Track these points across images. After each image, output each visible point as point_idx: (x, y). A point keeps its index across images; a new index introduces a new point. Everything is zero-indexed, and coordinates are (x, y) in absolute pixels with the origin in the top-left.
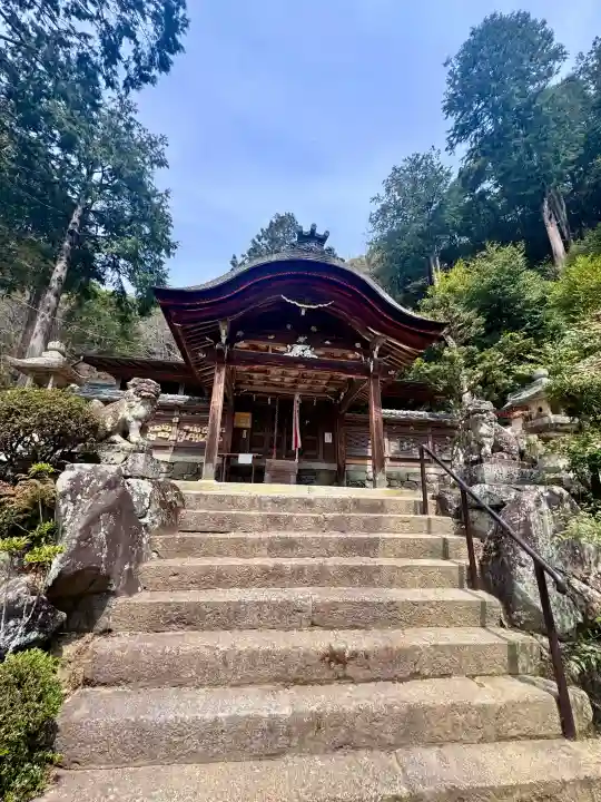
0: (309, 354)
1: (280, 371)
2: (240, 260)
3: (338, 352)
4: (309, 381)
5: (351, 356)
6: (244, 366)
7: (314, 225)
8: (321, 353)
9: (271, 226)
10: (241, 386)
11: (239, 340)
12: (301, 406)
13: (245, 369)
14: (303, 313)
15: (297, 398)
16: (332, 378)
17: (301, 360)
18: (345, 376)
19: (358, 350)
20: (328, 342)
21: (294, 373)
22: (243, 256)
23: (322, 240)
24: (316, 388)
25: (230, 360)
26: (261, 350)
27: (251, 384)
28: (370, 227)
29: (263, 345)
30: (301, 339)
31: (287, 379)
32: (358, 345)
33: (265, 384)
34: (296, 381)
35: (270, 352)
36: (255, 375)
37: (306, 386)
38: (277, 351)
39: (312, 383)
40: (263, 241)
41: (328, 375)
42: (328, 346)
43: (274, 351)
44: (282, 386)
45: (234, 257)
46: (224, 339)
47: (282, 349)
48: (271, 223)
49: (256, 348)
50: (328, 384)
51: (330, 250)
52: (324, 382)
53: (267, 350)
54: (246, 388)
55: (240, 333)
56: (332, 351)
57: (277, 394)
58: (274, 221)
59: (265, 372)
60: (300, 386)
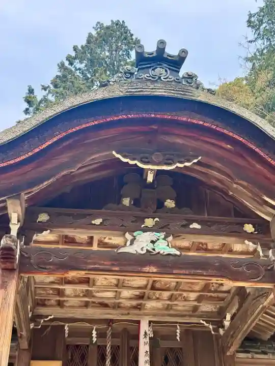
0: (163, 247)
1: (112, 279)
2: (39, 95)
3: (213, 242)
4: (166, 294)
5: (238, 247)
6: (50, 272)
7: (162, 42)
8: (185, 243)
9: (89, 42)
10: (42, 311)
11: (41, 228)
12: (153, 342)
13: (51, 278)
14: (150, 178)
15: (144, 327)
16: (206, 288)
17: (150, 259)
18: (229, 284)
19: (250, 237)
20: (195, 226)
21: (139, 281)
22: (45, 88)
23: (176, 63)
24: (181, 306)
25: (26, 266)
26: (80, 244)
27: (60, 304)
28: (251, 34)
29: (81, 235)
30: (149, 222)
31: (126, 293)
32: (249, 228)
33: (86, 305)
34: (141, 297)
35: (95, 247)
36: (69, 289)
37: (159, 305)
38: (106, 245)
39: (171, 298)
40: (77, 64)
41: (200, 283)
42: (195, 232)
43: (101, 244)
44: (117, 306)
45: (31, 91)
46: (14, 228)
47: (116, 240)
48: (90, 36)
49: (70, 241)
50: (199, 299)
51: (190, 77)
52: (193, 296)
53: (90, 242)
54: (52, 312)
55: (43, 217)
56: (203, 239)
57: (110, 322)
58: (94, 33)
59: (87, 281)
60: (150, 305)
